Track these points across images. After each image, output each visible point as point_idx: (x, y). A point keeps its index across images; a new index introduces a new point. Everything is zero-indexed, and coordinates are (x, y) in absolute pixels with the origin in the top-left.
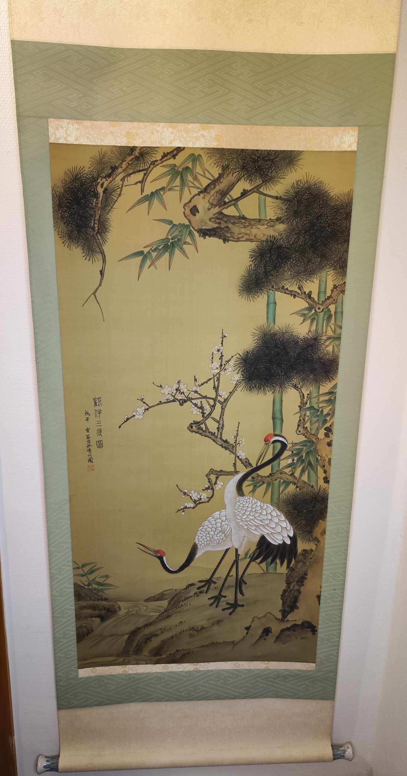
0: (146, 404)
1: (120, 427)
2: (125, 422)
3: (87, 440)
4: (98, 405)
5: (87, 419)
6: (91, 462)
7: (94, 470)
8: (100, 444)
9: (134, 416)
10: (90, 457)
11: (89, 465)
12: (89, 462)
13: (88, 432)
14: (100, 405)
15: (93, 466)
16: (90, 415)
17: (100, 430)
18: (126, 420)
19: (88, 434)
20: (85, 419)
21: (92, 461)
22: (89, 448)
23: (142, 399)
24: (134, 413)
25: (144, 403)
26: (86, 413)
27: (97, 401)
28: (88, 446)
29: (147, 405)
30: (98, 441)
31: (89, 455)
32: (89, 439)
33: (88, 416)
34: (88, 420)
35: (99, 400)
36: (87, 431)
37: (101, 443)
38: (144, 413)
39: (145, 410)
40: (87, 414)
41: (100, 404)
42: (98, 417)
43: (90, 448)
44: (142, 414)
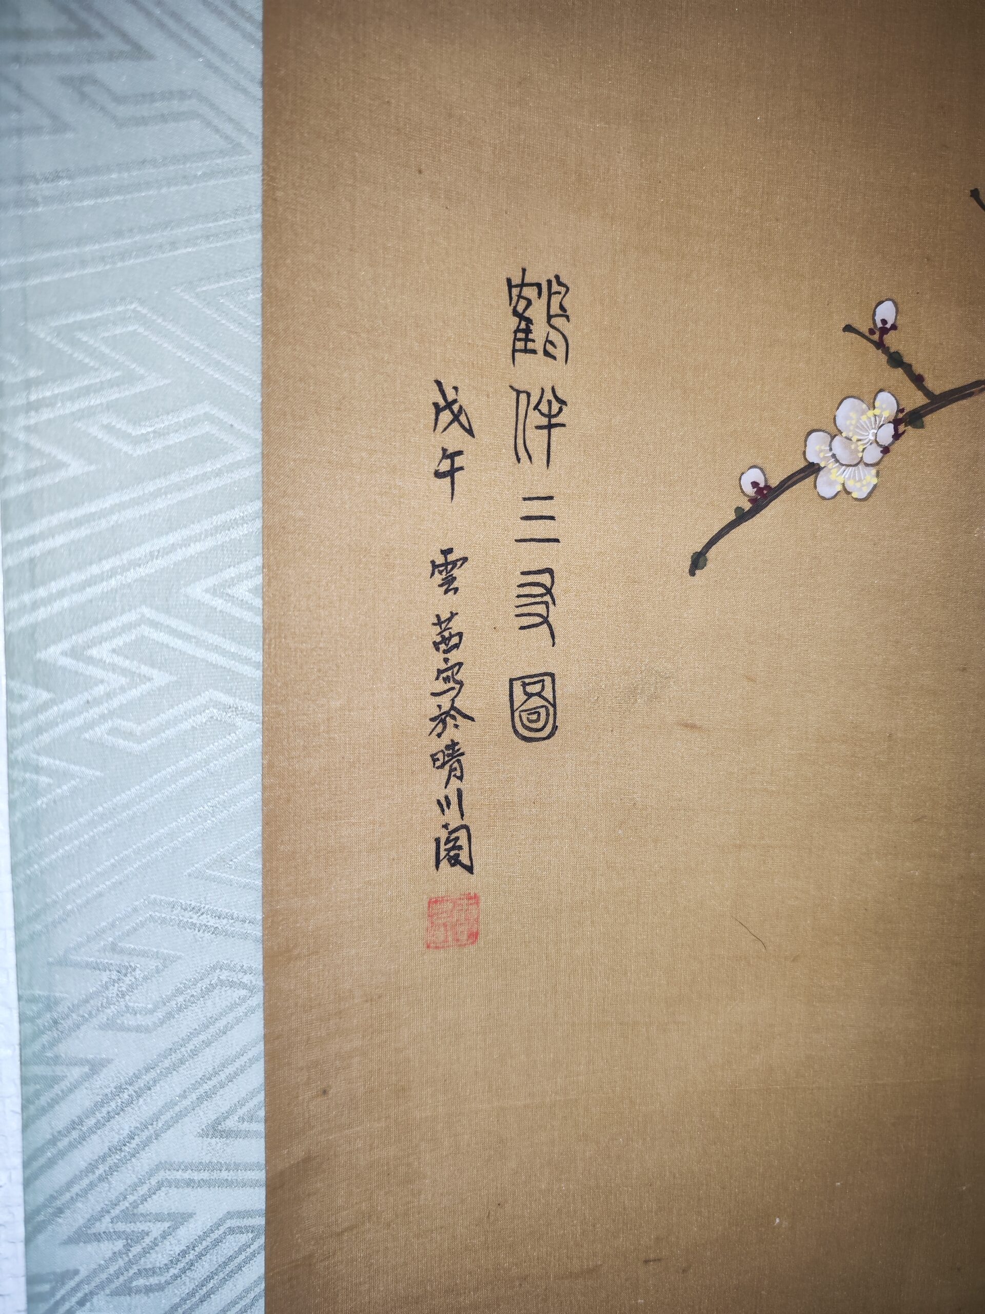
0: (908, 369)
1: (698, 561)
2: (742, 516)
3: (437, 660)
4: (538, 345)
5: (445, 466)
6: (455, 861)
7: (474, 936)
8: (536, 702)
9: (812, 469)
10: (454, 824)
11: (441, 892)
12: (444, 864)
13: (449, 584)
14: (559, 352)
15: (474, 899)
16: (470, 432)
17: (545, 579)
18: (747, 506)
19: (444, 604)
20: (434, 462)
21: (464, 859)
22: (445, 740)
23: (884, 331)
24: (816, 449)
25: (896, 360)
26: (438, 410)
27: (537, 312)
28: (441, 719)
29: (918, 380)
30: (525, 682)
31: (443, 805)
32: (454, 657)
33: (455, 438)
34: (451, 473)
35: (555, 300)
36: (438, 578)
37: (548, 693)
38: (886, 450)
39: (896, 422)
40: (446, 416)
41: (555, 336)
42: (539, 455)
43: (457, 736)
44: (873, 454)
